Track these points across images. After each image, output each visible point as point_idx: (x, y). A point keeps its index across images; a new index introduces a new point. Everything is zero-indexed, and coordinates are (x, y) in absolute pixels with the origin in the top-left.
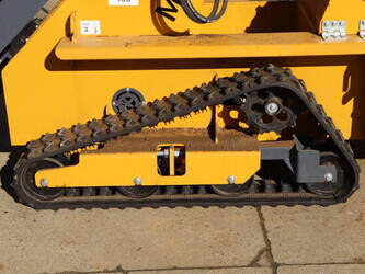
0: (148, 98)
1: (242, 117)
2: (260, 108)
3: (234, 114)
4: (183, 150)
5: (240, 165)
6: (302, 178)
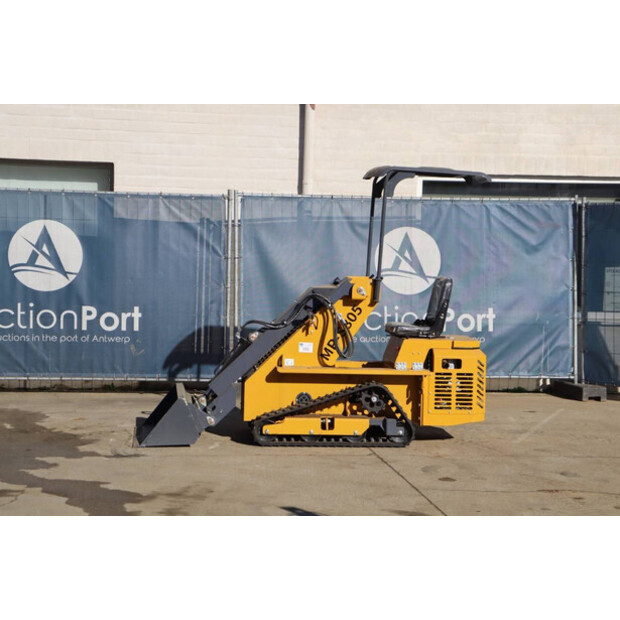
0: (314, 397)
1: (359, 410)
2: (369, 400)
3: (355, 408)
4: (332, 420)
5: (359, 426)
6: (389, 433)
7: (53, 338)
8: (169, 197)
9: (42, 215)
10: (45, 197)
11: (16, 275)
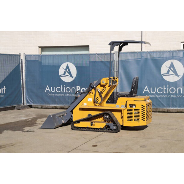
0: (92, 115)
6: (111, 128)
7: (70, 95)
8: (98, 54)
9: (67, 61)
10: (68, 56)
11: (61, 78)
